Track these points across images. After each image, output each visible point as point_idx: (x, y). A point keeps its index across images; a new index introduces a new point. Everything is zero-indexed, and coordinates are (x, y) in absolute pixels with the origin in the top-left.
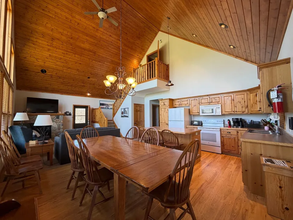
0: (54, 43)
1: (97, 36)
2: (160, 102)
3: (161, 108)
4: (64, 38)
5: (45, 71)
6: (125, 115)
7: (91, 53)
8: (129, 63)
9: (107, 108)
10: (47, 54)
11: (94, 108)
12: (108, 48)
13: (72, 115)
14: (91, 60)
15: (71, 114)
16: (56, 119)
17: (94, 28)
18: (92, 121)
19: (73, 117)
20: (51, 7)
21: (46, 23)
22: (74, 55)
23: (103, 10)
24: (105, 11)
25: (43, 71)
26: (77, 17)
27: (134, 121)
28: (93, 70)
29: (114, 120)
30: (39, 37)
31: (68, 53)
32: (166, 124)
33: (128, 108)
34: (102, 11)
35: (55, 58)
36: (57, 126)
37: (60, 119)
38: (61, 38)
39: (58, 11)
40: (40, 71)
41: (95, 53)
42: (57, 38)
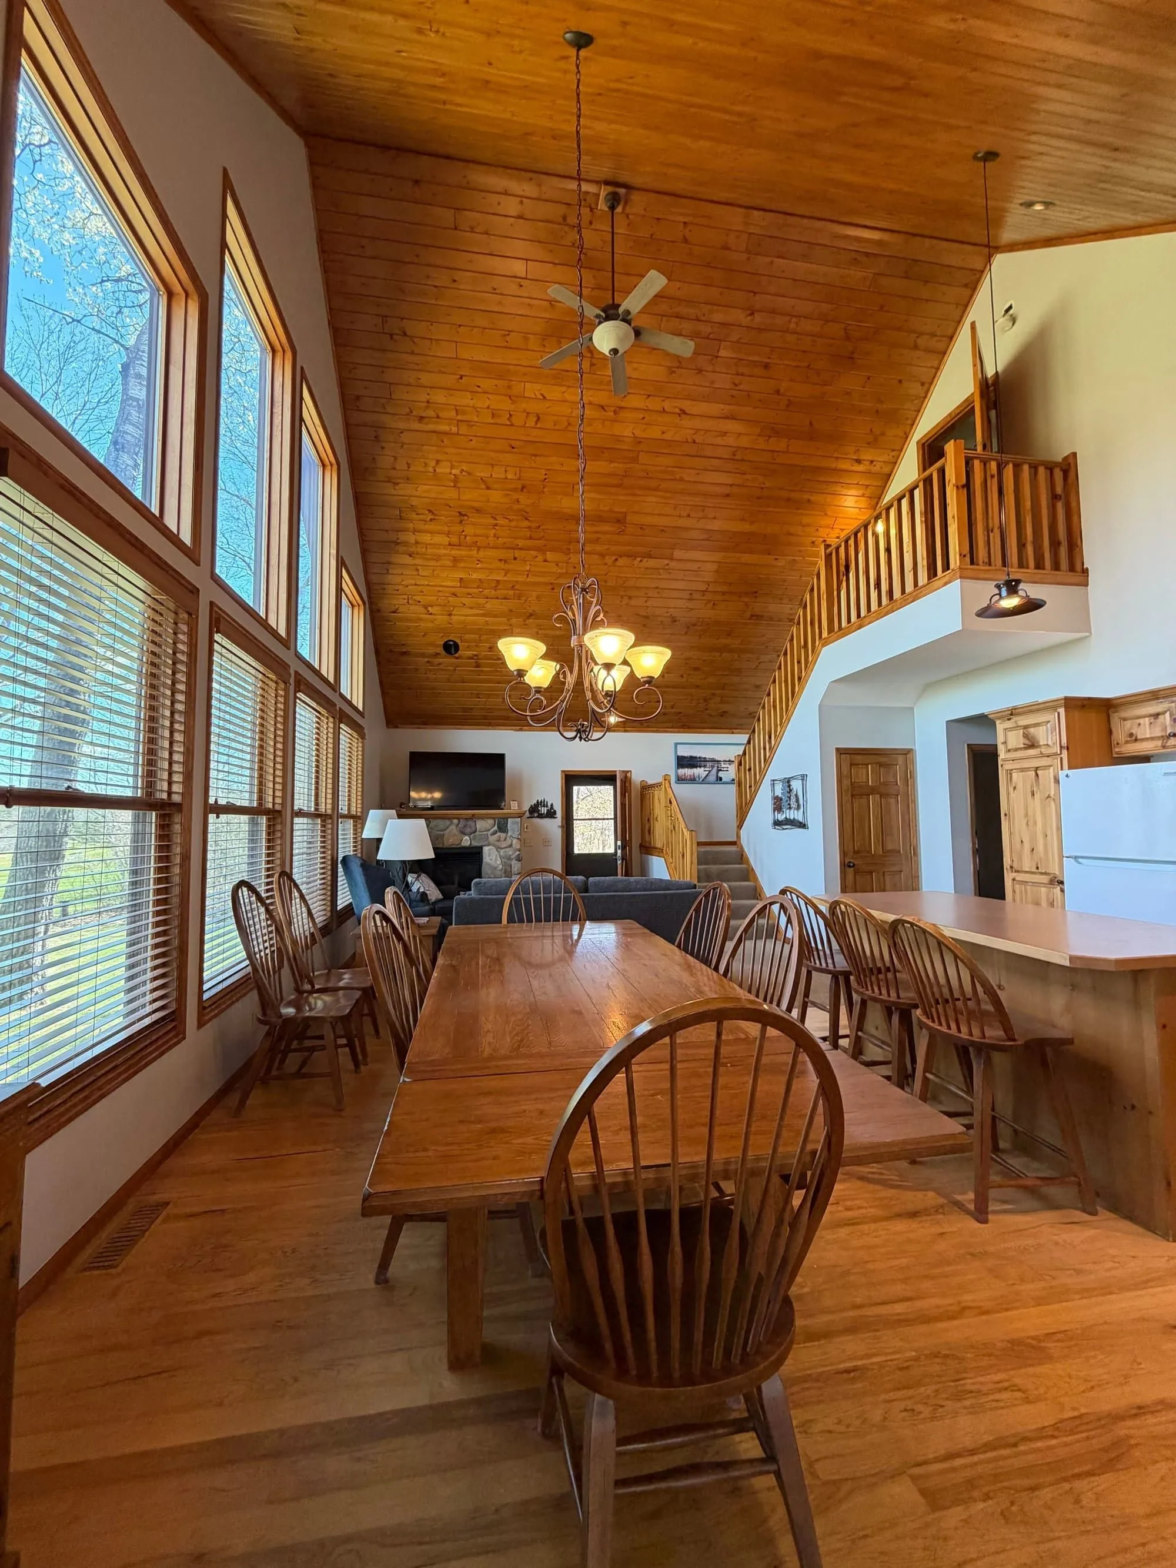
0: (469, 530)
1: (618, 438)
2: (1000, 726)
3: (1008, 766)
4: (496, 497)
5: (457, 647)
6: (792, 814)
7: (606, 528)
9: (712, 778)
10: (450, 579)
11: (650, 782)
12: (682, 480)
13: (559, 814)
14: (609, 560)
15: (555, 812)
16: (495, 833)
17: (603, 407)
18: (641, 846)
19: (562, 827)
20: (439, 397)
21: (433, 463)
22: (540, 558)
23: (610, 313)
24: (621, 310)
25: (451, 648)
26: (532, 389)
27: (844, 853)
28: (625, 600)
29: (744, 841)
30: (421, 526)
31: (517, 553)
33: (804, 777)
34: (608, 318)
35: (478, 587)
36: (499, 862)
37: (510, 834)
38: (488, 501)
39: (464, 400)
40: (441, 650)
41: (620, 521)
42: (476, 505)
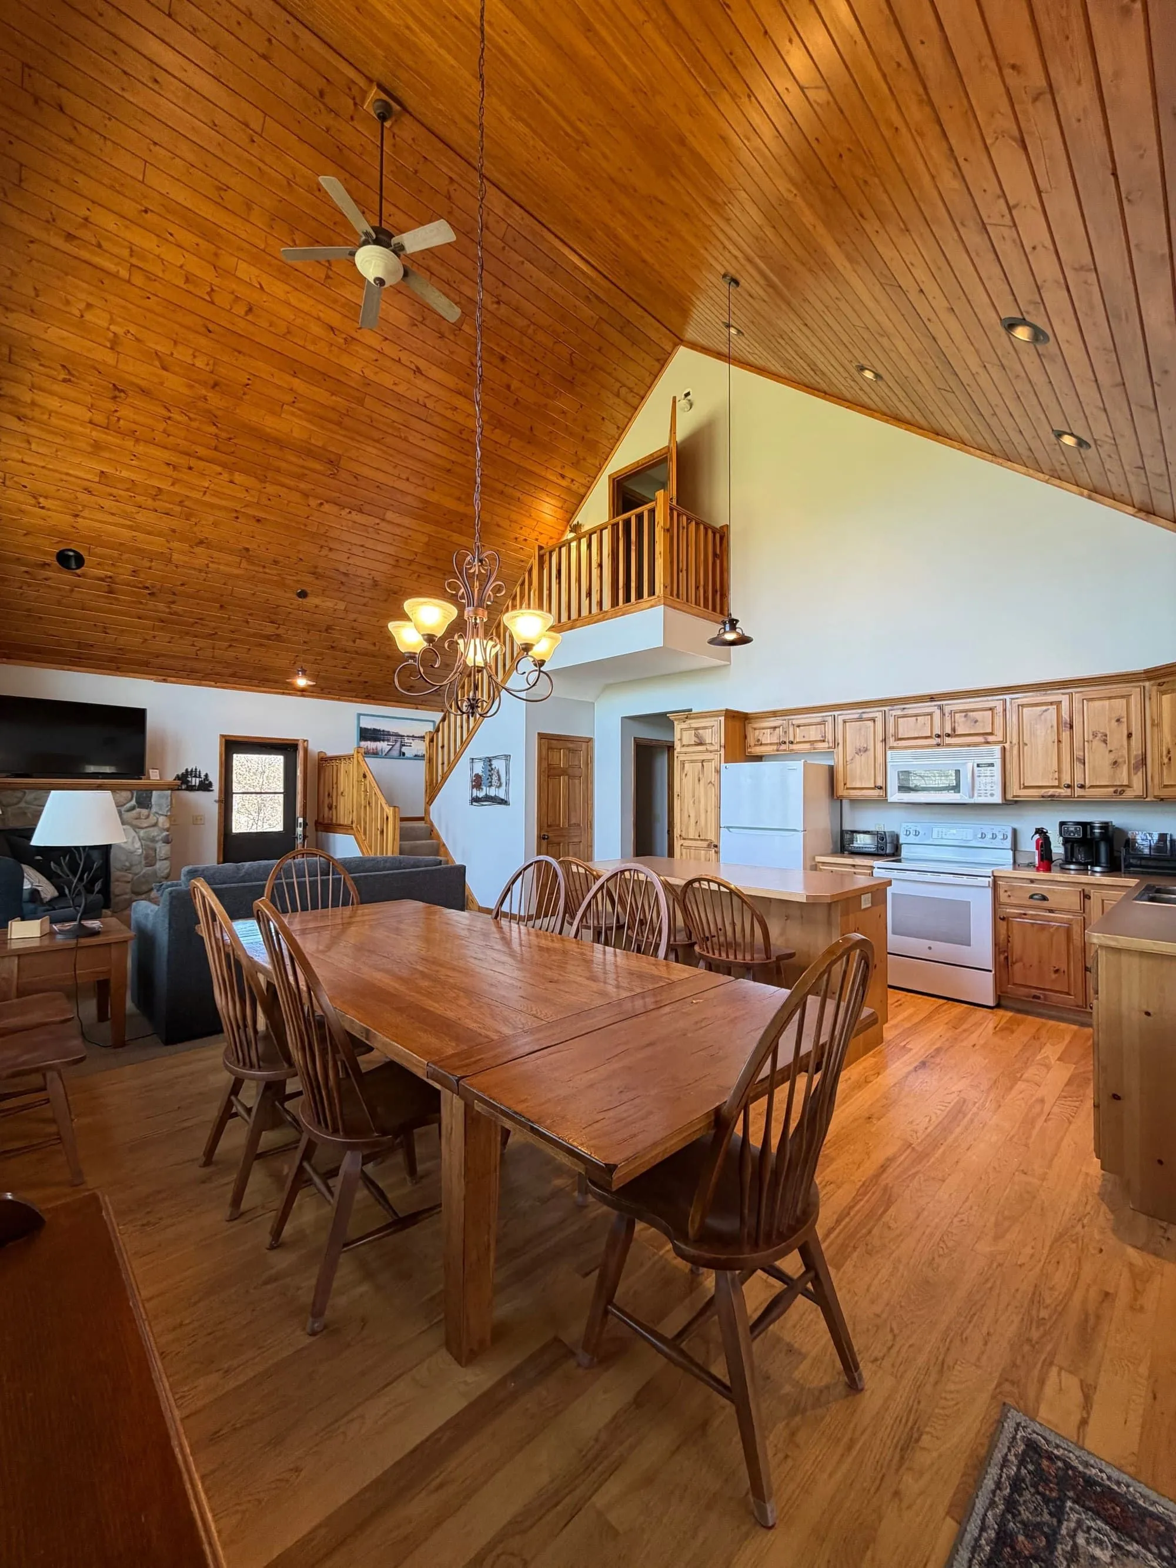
0: (125, 412)
1: (346, 372)
2: (678, 726)
3: (682, 758)
4: (175, 384)
5: (80, 561)
6: (492, 792)
7: (317, 466)
8: (514, 516)
9: (395, 753)
10: (87, 468)
11: (330, 754)
12: (406, 440)
13: (216, 787)
14: (314, 503)
15: (210, 785)
16: (133, 808)
17: (332, 329)
18: (317, 823)
19: (219, 801)
20: (109, 222)
21: (82, 306)
22: (226, 476)
23: (382, 237)
24: (394, 240)
25: (69, 560)
26: (246, 271)
27: (540, 828)
28: (325, 552)
29: (434, 817)
30: (47, 384)
31: (193, 462)
32: (705, 844)
33: (507, 757)
34: (377, 242)
35: (128, 490)
36: (138, 845)
37: (154, 810)
38: (162, 384)
39: (147, 242)
40: (53, 560)
41: (333, 462)
42: (142, 383)
